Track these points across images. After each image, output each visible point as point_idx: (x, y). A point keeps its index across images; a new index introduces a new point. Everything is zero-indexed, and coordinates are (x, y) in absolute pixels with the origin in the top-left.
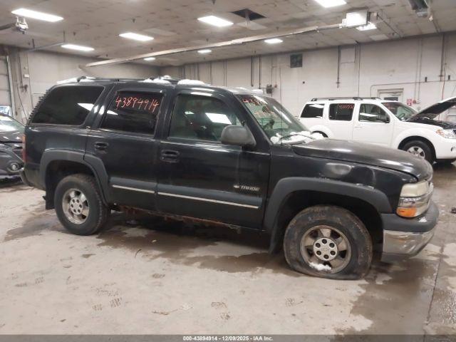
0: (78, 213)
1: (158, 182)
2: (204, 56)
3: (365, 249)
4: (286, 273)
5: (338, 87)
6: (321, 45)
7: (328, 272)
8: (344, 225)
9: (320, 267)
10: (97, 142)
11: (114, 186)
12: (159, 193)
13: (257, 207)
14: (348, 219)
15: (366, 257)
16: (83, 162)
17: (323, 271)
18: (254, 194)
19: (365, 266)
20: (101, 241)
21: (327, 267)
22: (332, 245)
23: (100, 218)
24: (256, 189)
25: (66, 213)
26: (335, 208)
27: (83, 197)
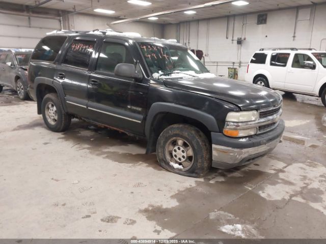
0: (53, 118)
1: (88, 100)
2: (189, 16)
3: (202, 157)
4: (155, 168)
5: (294, 40)
6: (281, 6)
7: (180, 170)
8: (190, 139)
9: (176, 166)
10: (59, 73)
11: (67, 102)
12: (89, 108)
13: (140, 122)
14: (192, 134)
15: (202, 162)
16: (52, 85)
17: (178, 169)
18: (139, 112)
19: (202, 169)
20: (63, 136)
21: (181, 167)
22: (183, 151)
23: (63, 122)
24: (140, 109)
25: (47, 117)
26: (187, 126)
27: (55, 108)
